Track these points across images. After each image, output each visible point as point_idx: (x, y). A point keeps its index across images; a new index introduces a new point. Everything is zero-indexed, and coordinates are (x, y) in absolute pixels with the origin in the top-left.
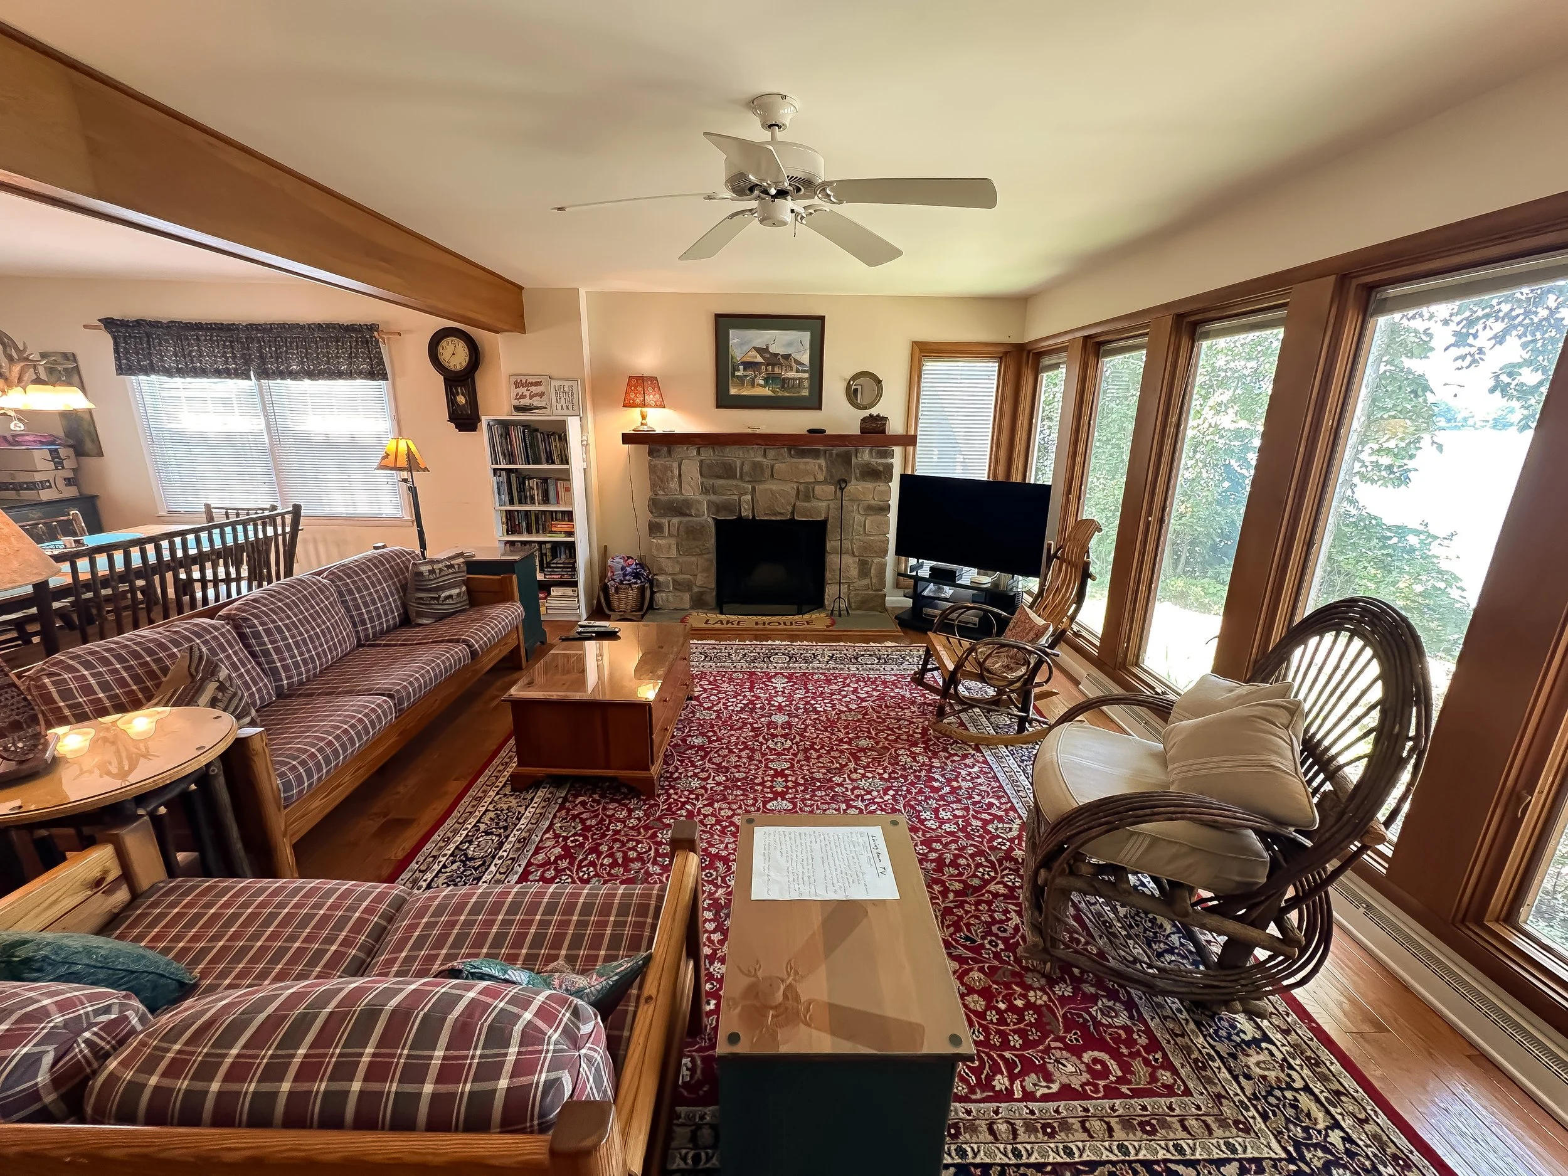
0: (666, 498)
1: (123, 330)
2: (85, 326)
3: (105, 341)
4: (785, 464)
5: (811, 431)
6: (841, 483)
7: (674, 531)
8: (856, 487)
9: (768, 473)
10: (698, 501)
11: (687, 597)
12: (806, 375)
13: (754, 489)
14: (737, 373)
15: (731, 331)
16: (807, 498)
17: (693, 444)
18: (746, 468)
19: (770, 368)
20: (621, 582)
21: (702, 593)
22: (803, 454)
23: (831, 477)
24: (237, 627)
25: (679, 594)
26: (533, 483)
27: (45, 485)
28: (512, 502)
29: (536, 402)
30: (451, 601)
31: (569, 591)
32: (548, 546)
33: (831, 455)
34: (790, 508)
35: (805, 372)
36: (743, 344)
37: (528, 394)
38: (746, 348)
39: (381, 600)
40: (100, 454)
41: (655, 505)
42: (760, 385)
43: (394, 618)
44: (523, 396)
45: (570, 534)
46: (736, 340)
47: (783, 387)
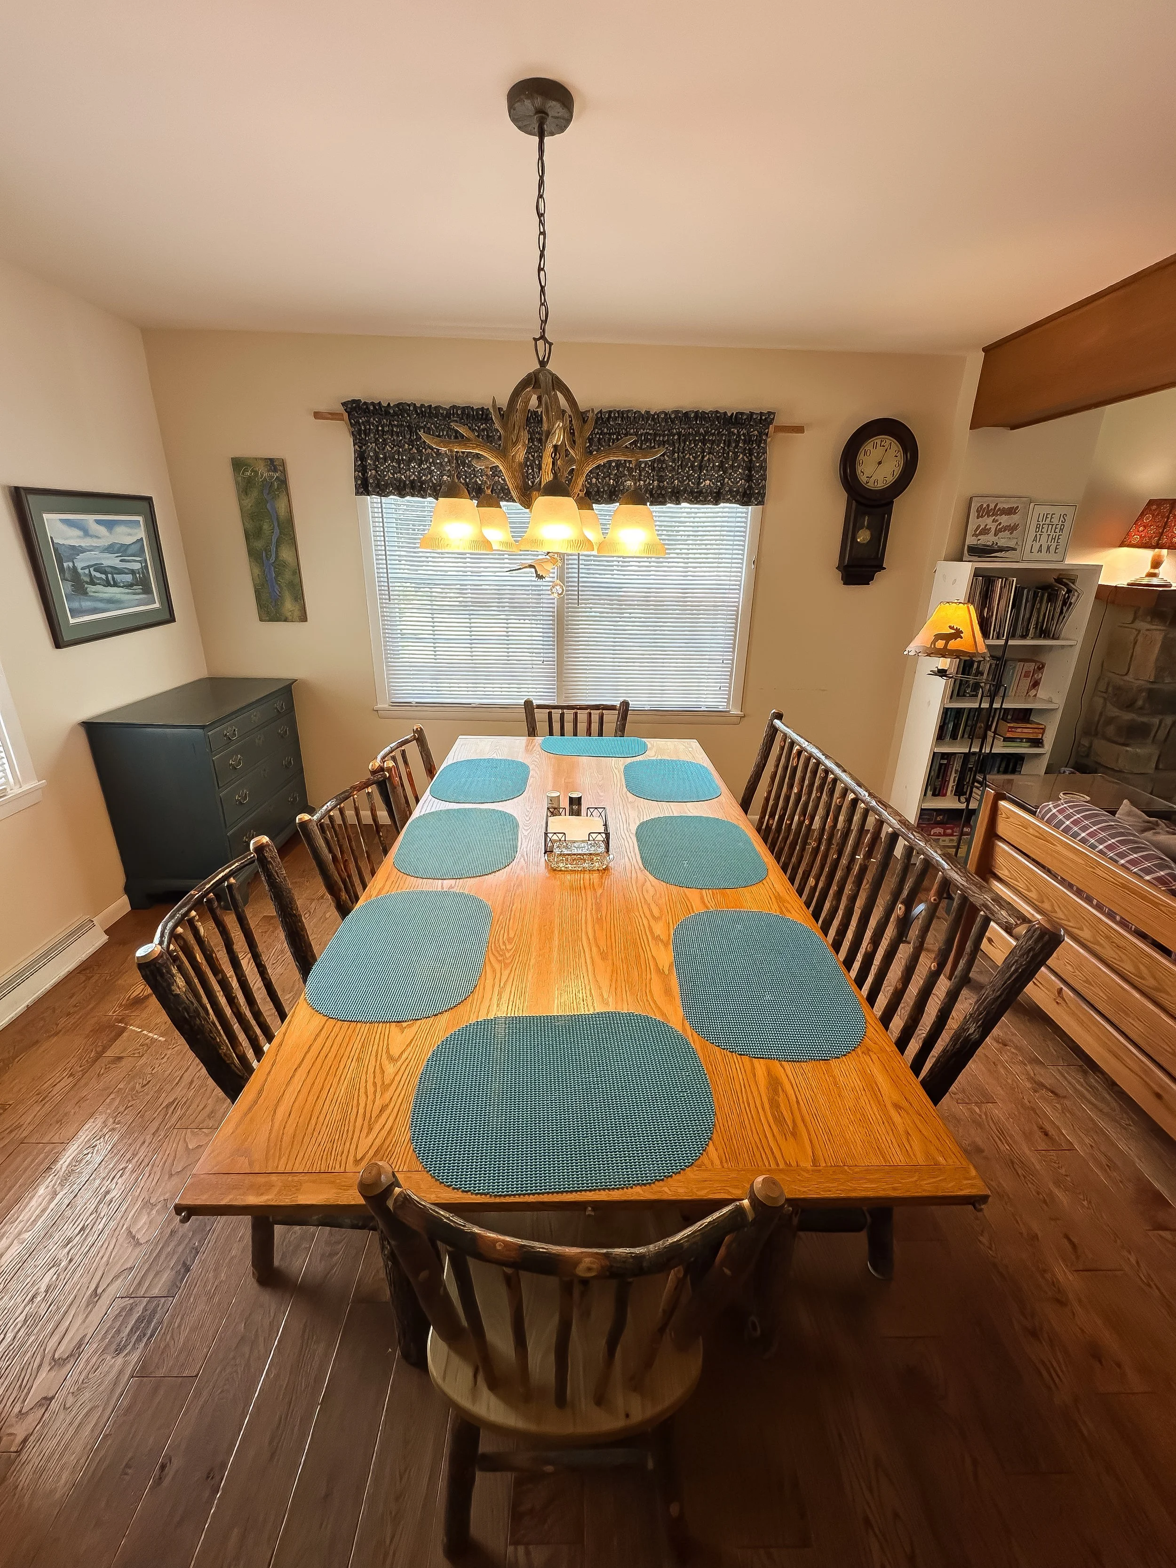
0: (1171, 687)
1: (374, 420)
2: (317, 415)
29: (1003, 541)
37: (994, 526)
44: (985, 531)
45: (1037, 742)
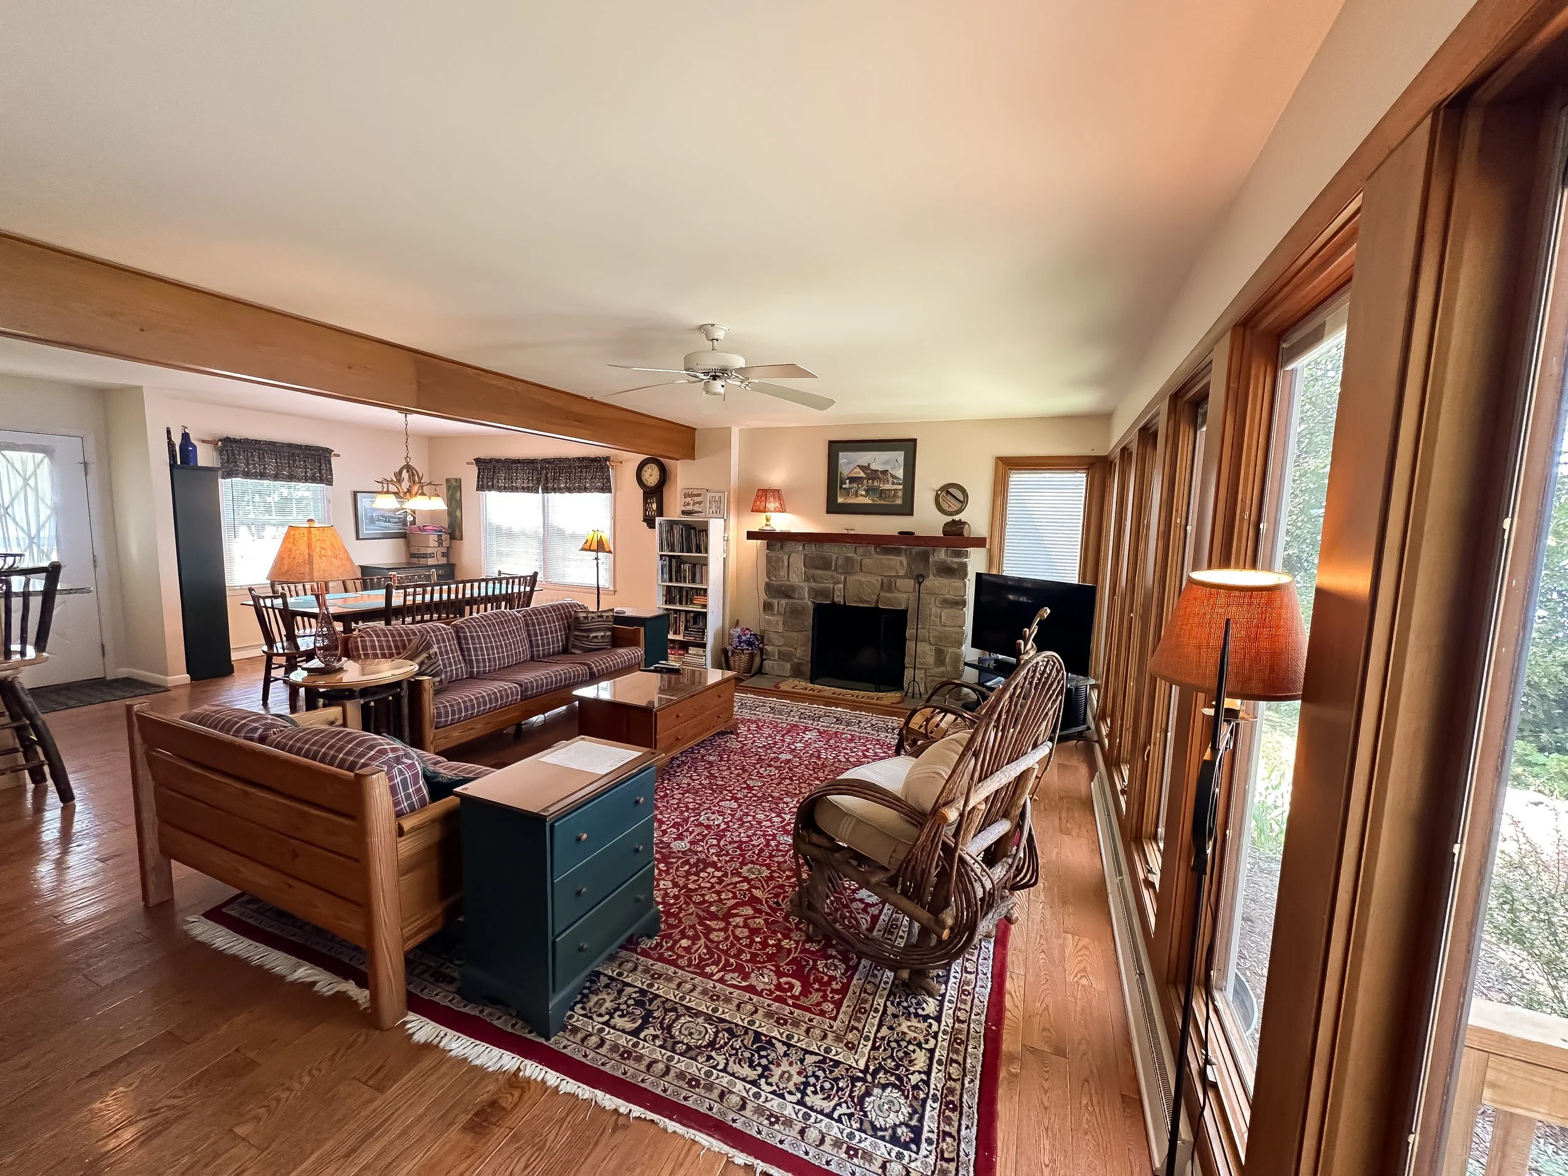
0: (778, 583)
1: (482, 465)
2: (468, 463)
3: (474, 470)
4: (872, 559)
5: (899, 533)
6: (920, 579)
7: (782, 610)
8: (932, 582)
9: (857, 567)
10: (802, 588)
11: (788, 666)
12: (901, 487)
13: (845, 578)
14: (844, 486)
15: (841, 454)
16: (890, 590)
17: (799, 541)
18: (840, 562)
19: (870, 481)
20: (736, 648)
21: (800, 665)
22: (886, 551)
23: (911, 572)
24: (457, 632)
25: (782, 663)
26: (687, 566)
27: (431, 555)
28: (671, 580)
29: (696, 508)
30: (596, 640)
31: (700, 651)
32: (692, 615)
33: (911, 553)
34: (875, 597)
35: (899, 484)
36: (849, 463)
37: (692, 502)
38: (852, 466)
39: (552, 633)
40: (461, 539)
41: (768, 587)
42: (862, 495)
43: (559, 646)
44: (688, 504)
45: (705, 606)
46: (844, 461)
47: (881, 496)
